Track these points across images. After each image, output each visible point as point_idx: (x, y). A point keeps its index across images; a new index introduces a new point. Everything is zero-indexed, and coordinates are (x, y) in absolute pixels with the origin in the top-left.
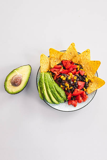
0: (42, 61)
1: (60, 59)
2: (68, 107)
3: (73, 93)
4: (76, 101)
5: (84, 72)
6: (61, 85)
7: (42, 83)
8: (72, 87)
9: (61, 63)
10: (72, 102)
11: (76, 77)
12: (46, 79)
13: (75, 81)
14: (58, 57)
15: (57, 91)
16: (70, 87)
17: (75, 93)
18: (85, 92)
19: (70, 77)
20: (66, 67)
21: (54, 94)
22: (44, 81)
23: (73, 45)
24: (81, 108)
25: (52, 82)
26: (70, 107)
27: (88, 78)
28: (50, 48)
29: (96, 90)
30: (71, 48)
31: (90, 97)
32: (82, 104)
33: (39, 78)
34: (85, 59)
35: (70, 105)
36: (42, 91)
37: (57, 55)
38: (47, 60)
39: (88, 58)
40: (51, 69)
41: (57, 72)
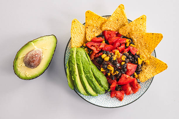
0: (73, 30)
1: (101, 28)
2: (110, 101)
3: (120, 81)
4: (123, 92)
5: (136, 50)
6: (102, 68)
7: (72, 63)
8: (118, 72)
9: (102, 34)
10: (117, 94)
11: (125, 57)
12: (79, 59)
13: (123, 63)
14: (99, 25)
15: (95, 77)
16: (115, 71)
17: (122, 81)
18: (137, 79)
19: (116, 56)
20: (110, 41)
21: (90, 82)
22: (76, 61)
23: (121, 7)
24: (130, 103)
25: (88, 63)
26: (113, 100)
27: (142, 58)
28: (87, 11)
29: (152, 77)
30: (118, 13)
31: (142, 86)
32: (131, 98)
33: (68, 56)
34: (138, 30)
35: (113, 98)
36: (73, 77)
37: (96, 22)
38: (82, 29)
39: (142, 29)
40: (86, 42)
41: (96, 47)
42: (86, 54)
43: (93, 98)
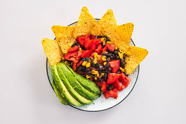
0: (46, 49)
1: (72, 36)
2: (107, 102)
3: (108, 81)
4: (115, 89)
5: (113, 46)
6: (87, 76)
7: (57, 82)
8: (103, 74)
9: (76, 42)
10: (110, 94)
11: (105, 57)
12: (62, 75)
13: (105, 63)
14: (69, 35)
15: (84, 86)
16: (100, 74)
17: (110, 80)
18: (124, 73)
19: (95, 59)
20: (86, 47)
21: (80, 93)
22: (59, 78)
23: (84, 10)
24: (125, 98)
25: (72, 76)
26: (109, 101)
27: (122, 51)
28: (52, 26)
29: (138, 65)
30: (84, 16)
31: (132, 78)
32: (124, 92)
33: (50, 75)
34: (109, 26)
35: (108, 99)
36: (62, 94)
37: (66, 33)
38: (54, 45)
39: (112, 23)
40: (64, 55)
41: (74, 57)
42: (67, 67)
43: (89, 105)
